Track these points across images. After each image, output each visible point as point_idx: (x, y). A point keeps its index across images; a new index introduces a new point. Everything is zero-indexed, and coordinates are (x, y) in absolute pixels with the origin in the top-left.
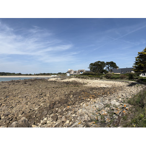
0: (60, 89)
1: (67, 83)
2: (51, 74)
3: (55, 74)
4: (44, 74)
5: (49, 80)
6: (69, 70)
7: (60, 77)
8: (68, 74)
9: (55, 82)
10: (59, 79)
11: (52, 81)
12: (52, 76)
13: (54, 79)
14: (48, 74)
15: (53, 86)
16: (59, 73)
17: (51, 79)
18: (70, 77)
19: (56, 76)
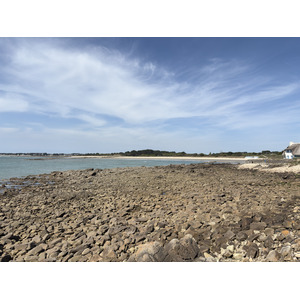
0: (265, 190)
1: (286, 176)
2: (245, 154)
3: (254, 154)
4: (230, 154)
5: (240, 167)
6: (291, 144)
7: (267, 162)
8: (289, 156)
9: (254, 171)
10: (263, 165)
11: (246, 170)
12: (247, 158)
13: (251, 166)
14: (239, 154)
15: (249, 181)
16: (264, 152)
17: (246, 166)
18: (293, 163)
19: (256, 158)
